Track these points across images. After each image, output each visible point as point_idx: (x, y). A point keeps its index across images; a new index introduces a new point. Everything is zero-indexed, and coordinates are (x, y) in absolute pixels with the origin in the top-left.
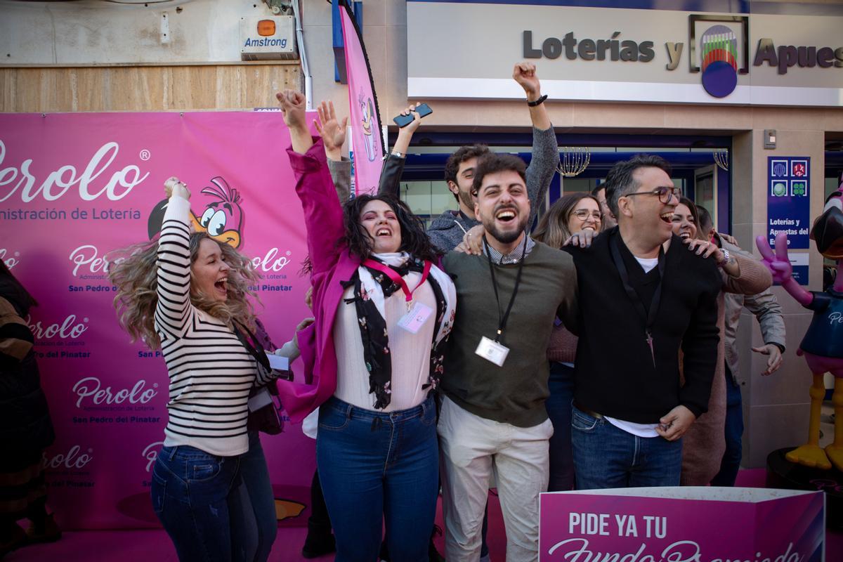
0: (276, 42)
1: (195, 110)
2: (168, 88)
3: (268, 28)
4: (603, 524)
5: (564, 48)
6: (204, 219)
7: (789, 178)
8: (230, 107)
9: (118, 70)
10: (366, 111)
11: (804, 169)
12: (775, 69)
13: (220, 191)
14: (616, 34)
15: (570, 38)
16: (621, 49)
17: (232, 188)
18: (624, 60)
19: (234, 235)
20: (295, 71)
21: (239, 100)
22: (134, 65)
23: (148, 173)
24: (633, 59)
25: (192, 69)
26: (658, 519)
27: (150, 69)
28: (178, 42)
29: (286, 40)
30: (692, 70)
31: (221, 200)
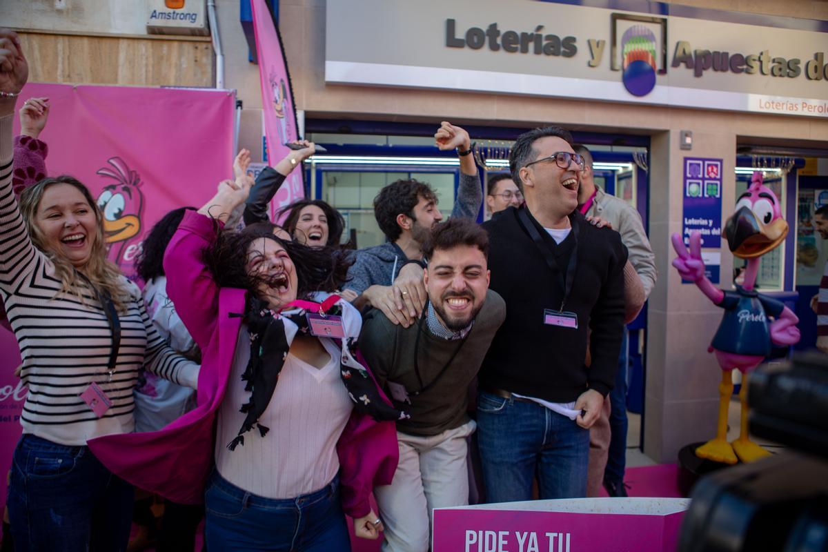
0: (185, 16)
1: (94, 84)
2: (63, 58)
4: (502, 542)
5: (487, 39)
6: (100, 203)
7: (703, 179)
8: (133, 83)
10: (277, 92)
11: (717, 171)
12: (691, 72)
13: (117, 171)
14: (540, 28)
15: (493, 29)
16: (544, 43)
17: (132, 169)
18: (547, 54)
19: (134, 221)
20: (207, 48)
21: (144, 77)
24: (556, 53)
25: (91, 39)
26: (561, 535)
27: (42, 37)
28: (76, 10)
29: (196, 15)
30: (613, 69)
31: (119, 183)
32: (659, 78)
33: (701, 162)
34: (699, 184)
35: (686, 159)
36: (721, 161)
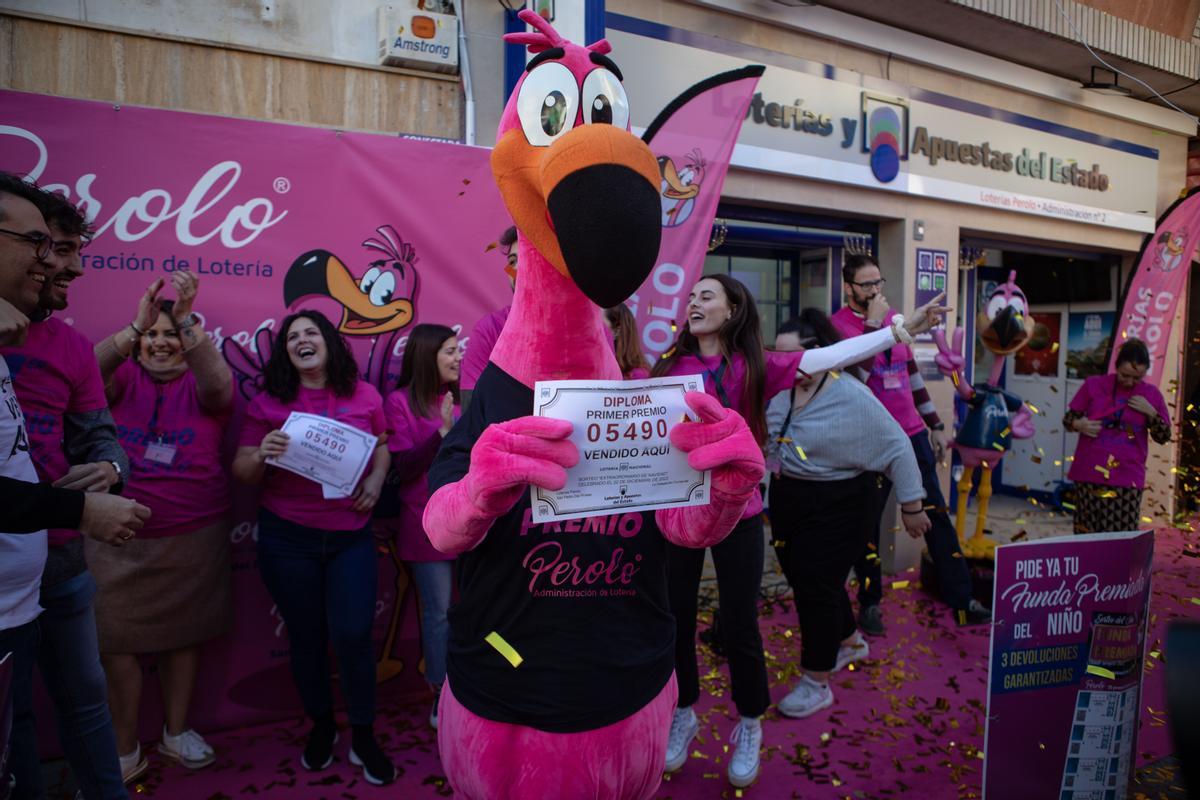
0: (436, 49)
1: (315, 125)
2: (273, 87)
3: (425, 28)
4: (1038, 568)
5: (752, 109)
6: (365, 282)
7: (932, 271)
8: (364, 127)
9: (195, 48)
11: (944, 263)
12: (926, 159)
14: (797, 102)
15: (758, 99)
16: (803, 119)
17: (405, 242)
18: (806, 131)
19: (406, 306)
20: (452, 90)
21: (376, 119)
22: (222, 46)
23: (285, 213)
24: (814, 131)
25: (311, 65)
26: (1073, 559)
27: (247, 56)
28: (288, 23)
29: (448, 48)
30: (865, 150)
31: (390, 258)
32: (902, 164)
33: (930, 254)
34: (928, 276)
35: (918, 250)
36: (946, 253)
